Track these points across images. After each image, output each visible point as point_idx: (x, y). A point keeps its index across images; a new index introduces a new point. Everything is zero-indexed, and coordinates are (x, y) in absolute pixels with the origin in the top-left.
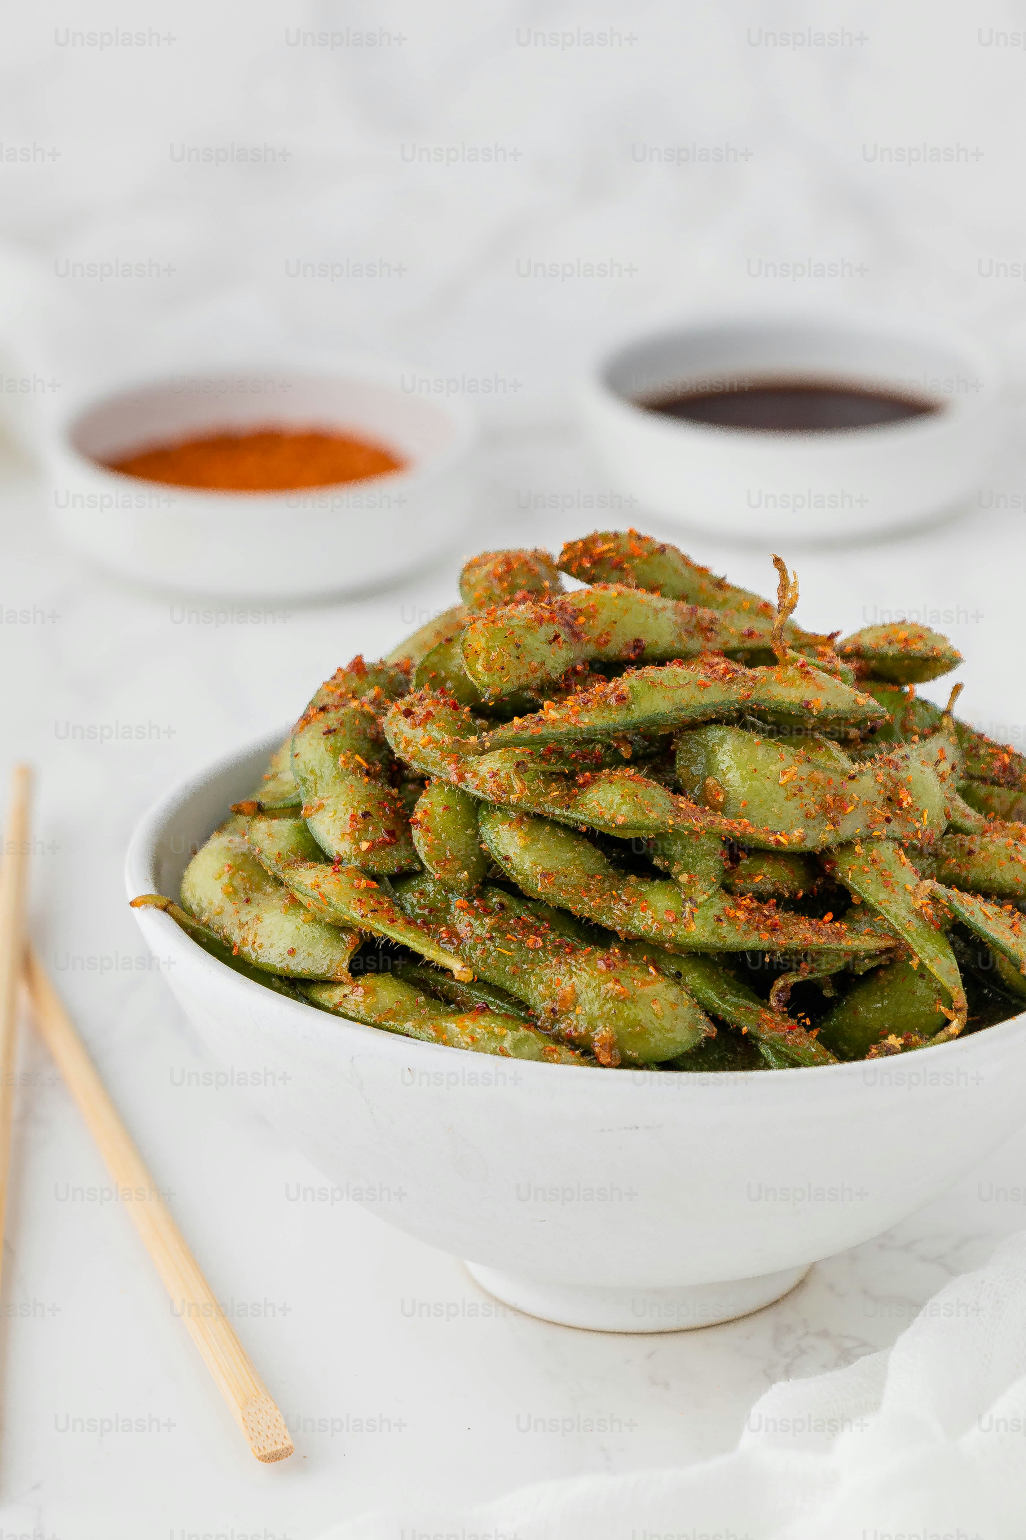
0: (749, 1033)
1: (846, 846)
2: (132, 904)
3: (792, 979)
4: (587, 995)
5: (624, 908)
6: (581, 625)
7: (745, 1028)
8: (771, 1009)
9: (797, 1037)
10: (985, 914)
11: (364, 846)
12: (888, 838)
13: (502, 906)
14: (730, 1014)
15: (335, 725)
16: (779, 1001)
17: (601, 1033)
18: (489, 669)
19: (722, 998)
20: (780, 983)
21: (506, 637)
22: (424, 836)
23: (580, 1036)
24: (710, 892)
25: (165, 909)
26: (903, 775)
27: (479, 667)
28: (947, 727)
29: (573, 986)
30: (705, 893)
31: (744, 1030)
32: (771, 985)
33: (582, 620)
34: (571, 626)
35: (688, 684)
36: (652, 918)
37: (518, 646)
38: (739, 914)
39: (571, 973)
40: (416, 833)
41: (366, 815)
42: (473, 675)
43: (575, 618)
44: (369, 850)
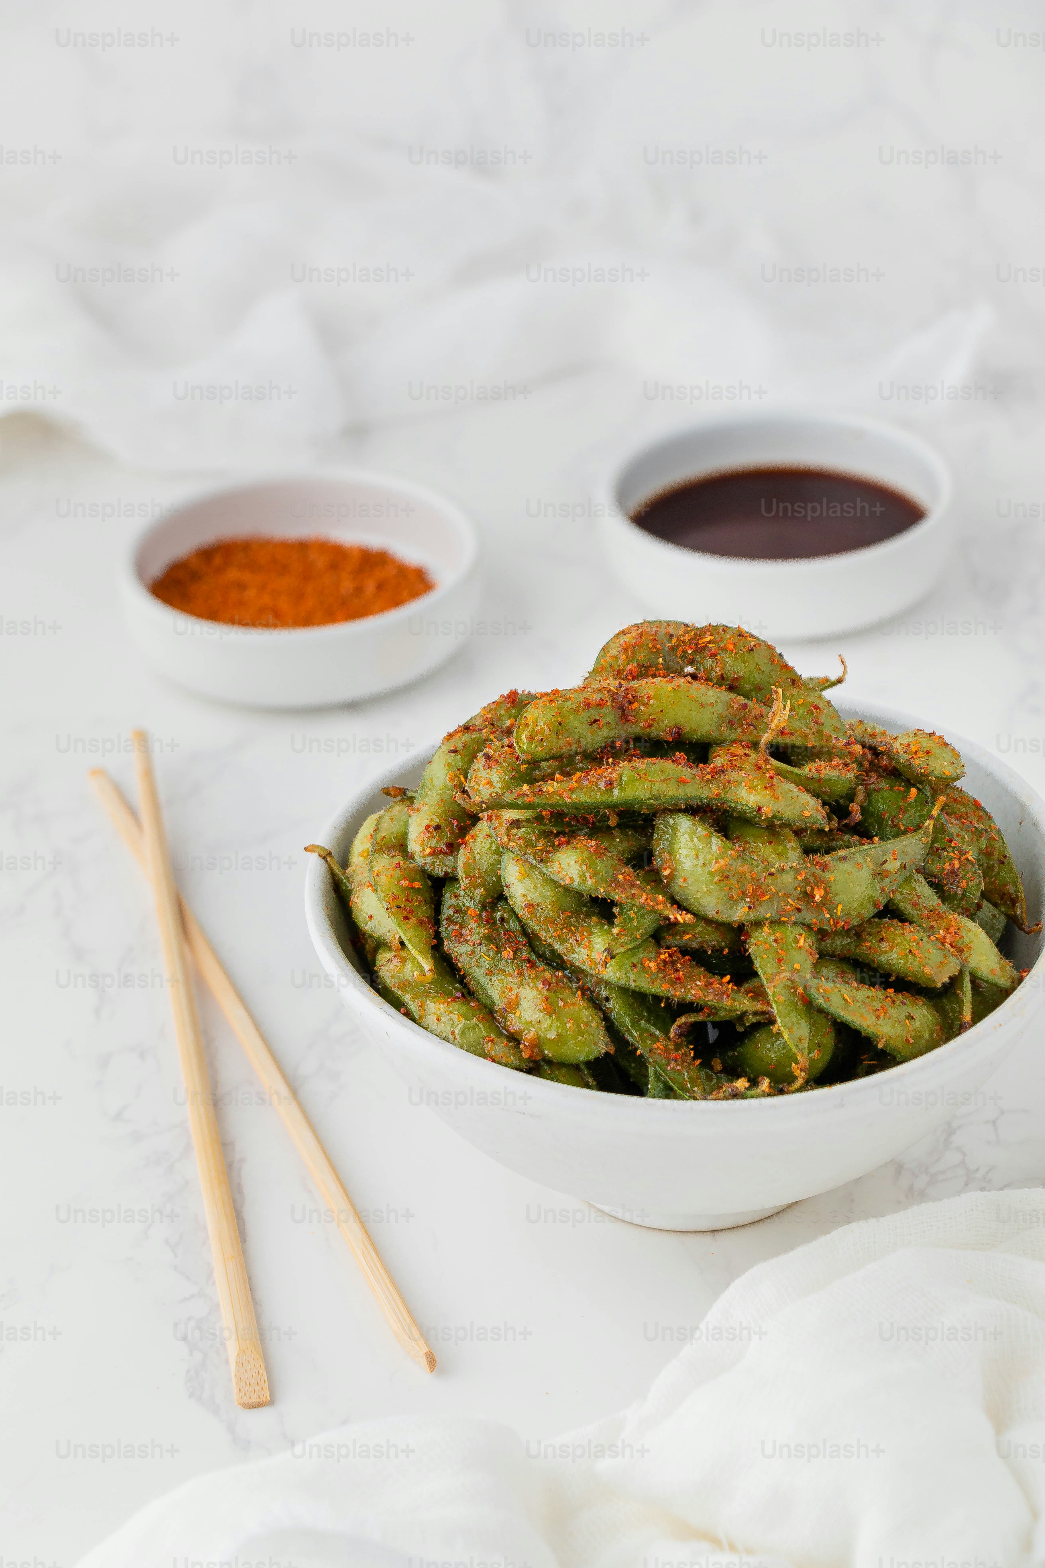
0: (641, 1056)
1: (758, 924)
2: (306, 849)
3: (694, 1018)
4: (524, 1004)
5: (574, 943)
6: (633, 710)
7: (640, 1050)
8: (669, 1039)
9: (677, 1065)
10: (845, 999)
11: (428, 851)
12: (795, 924)
13: (502, 919)
14: (634, 1037)
15: (460, 745)
16: (676, 1033)
17: (528, 1036)
18: (531, 738)
19: (634, 1024)
20: (682, 1020)
21: (553, 716)
22: (464, 855)
23: (516, 1032)
24: (630, 946)
25: (324, 858)
26: (827, 875)
27: (524, 736)
28: (927, 829)
29: (517, 995)
30: (623, 946)
31: (639, 1052)
32: (674, 1021)
33: (636, 705)
34: (624, 711)
35: (669, 779)
36: (588, 955)
37: (560, 724)
38: (652, 965)
39: (521, 985)
40: (462, 851)
41: (438, 828)
42: (517, 742)
43: (630, 703)
44: (431, 854)
